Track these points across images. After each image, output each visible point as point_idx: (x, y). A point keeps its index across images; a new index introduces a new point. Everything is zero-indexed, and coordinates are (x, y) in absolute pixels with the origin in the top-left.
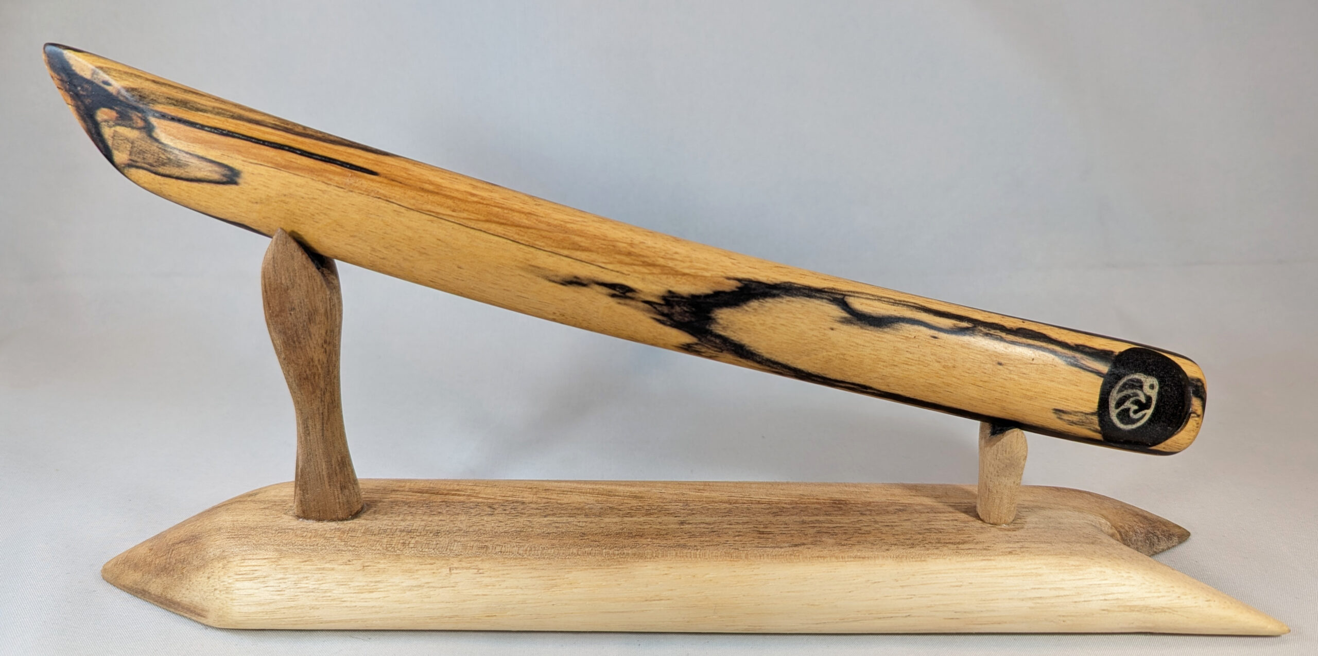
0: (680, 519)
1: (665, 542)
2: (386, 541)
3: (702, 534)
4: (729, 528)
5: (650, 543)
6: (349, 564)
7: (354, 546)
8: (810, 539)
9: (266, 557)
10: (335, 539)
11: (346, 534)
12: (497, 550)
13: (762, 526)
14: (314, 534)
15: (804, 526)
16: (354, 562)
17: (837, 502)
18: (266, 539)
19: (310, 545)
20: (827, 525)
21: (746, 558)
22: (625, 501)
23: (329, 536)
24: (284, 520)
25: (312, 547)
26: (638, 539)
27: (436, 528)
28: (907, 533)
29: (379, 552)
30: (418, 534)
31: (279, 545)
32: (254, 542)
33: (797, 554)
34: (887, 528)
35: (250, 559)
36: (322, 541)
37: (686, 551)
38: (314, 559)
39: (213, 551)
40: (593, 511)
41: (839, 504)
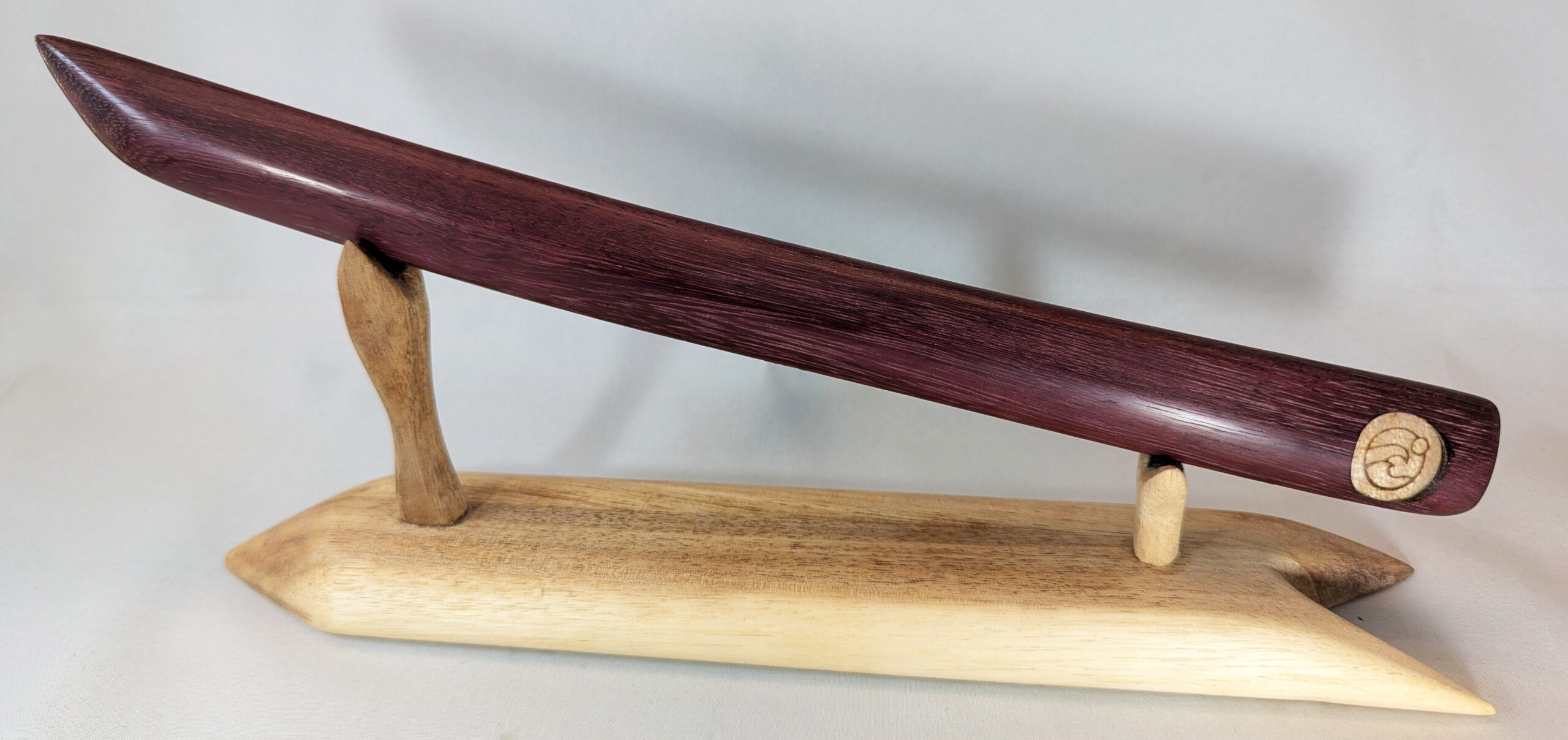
0: (795, 540)
1: (771, 570)
2: (482, 553)
3: (814, 561)
4: (844, 555)
5: (754, 570)
6: (443, 579)
7: (450, 559)
8: (931, 574)
9: (364, 566)
10: (433, 550)
11: (445, 544)
12: (592, 571)
13: (882, 554)
14: (413, 542)
15: (929, 556)
16: (448, 576)
17: (975, 525)
18: (366, 545)
19: (408, 556)
20: (954, 556)
21: (854, 594)
22: (741, 514)
23: (428, 545)
24: (388, 523)
25: (409, 558)
26: (743, 564)
27: (536, 540)
28: (1044, 572)
29: (474, 567)
30: (516, 547)
31: (377, 554)
32: (355, 548)
33: (912, 593)
34: (1023, 564)
35: (348, 568)
36: (419, 551)
37: (790, 582)
38: (409, 572)
39: (315, 557)
40: (704, 526)
41: (976, 528)
